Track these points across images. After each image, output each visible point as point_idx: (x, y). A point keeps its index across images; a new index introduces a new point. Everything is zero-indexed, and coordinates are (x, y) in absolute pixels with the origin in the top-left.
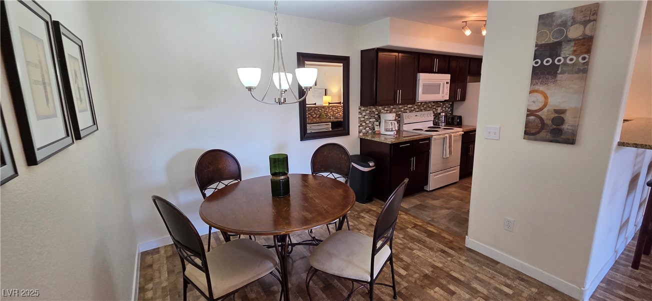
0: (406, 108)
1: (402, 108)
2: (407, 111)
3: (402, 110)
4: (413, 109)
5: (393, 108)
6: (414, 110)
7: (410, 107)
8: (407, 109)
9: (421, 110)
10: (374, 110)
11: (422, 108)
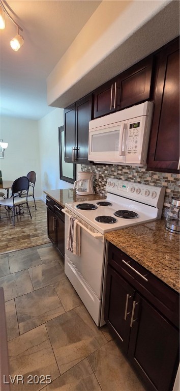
0: (120, 172)
1: (115, 172)
2: (122, 177)
3: (115, 174)
4: (130, 176)
5: (105, 170)
6: (132, 179)
7: (125, 173)
8: (121, 175)
9: (147, 182)
10: (90, 168)
11: (149, 179)
